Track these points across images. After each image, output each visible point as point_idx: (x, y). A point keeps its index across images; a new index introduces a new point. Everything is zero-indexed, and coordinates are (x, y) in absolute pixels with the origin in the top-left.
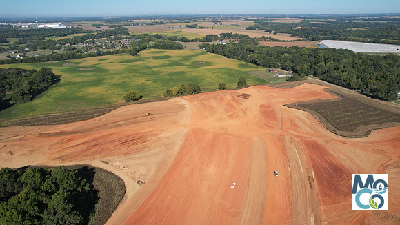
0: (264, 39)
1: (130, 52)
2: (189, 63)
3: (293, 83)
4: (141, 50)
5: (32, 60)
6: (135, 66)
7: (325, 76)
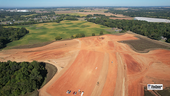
0: (111, 16)
1: (56, 22)
2: (80, 26)
3: (122, 33)
4: (61, 21)
5: (17, 25)
6: (59, 27)
7: (135, 31)
